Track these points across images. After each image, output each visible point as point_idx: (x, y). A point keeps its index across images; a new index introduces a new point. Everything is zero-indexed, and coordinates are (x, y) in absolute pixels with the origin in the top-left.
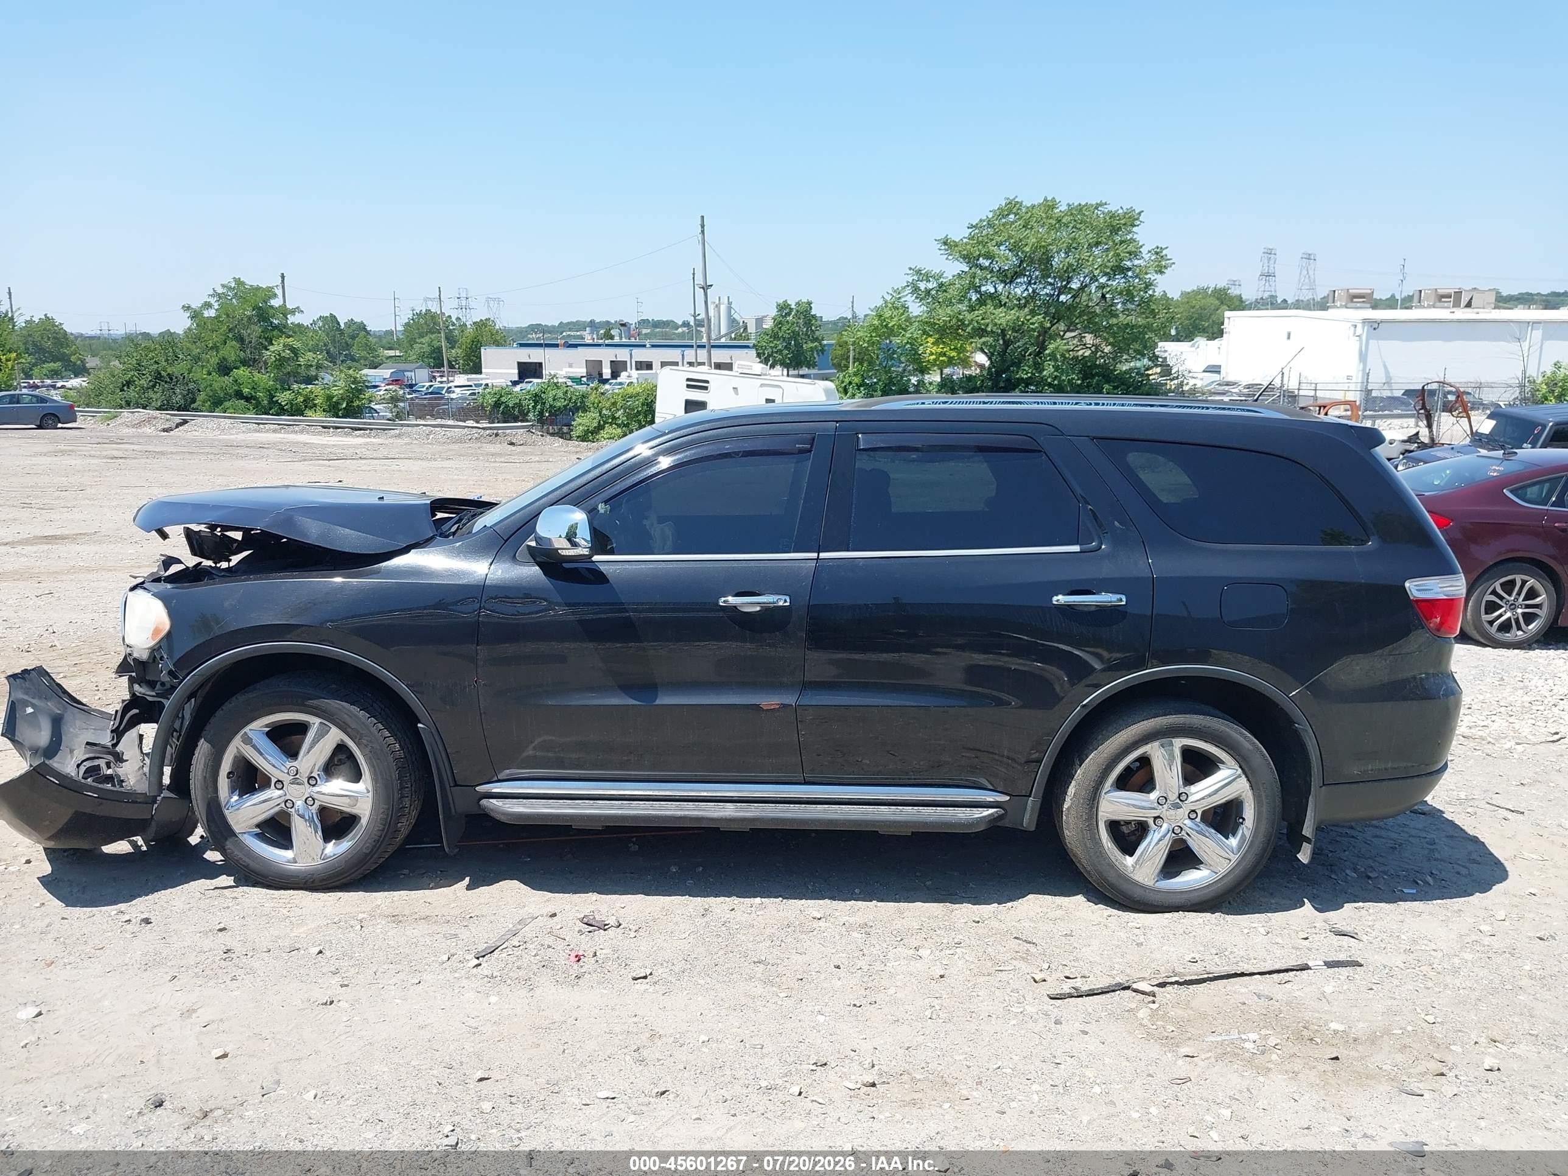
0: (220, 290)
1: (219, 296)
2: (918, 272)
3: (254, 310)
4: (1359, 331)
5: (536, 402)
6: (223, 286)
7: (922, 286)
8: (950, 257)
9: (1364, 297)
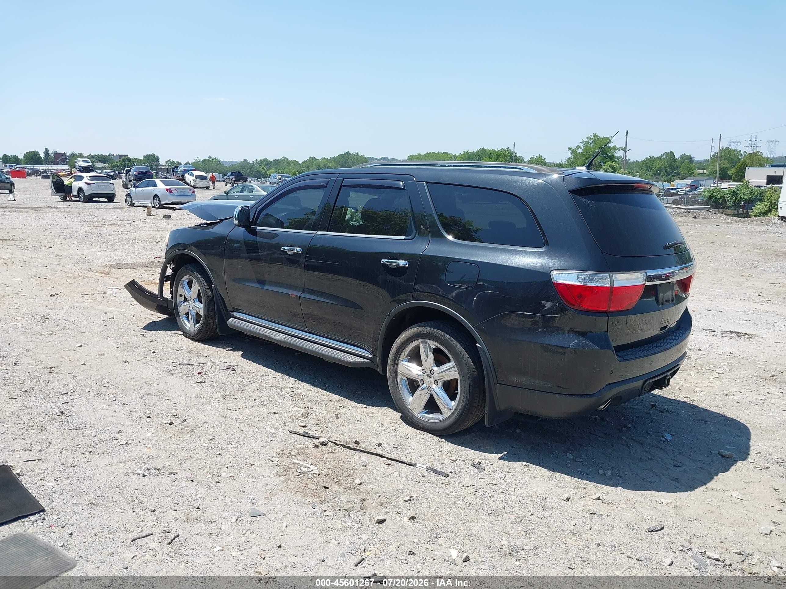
0: (586, 140)
1: (585, 143)
3: (599, 149)
5: (733, 196)
6: (588, 138)
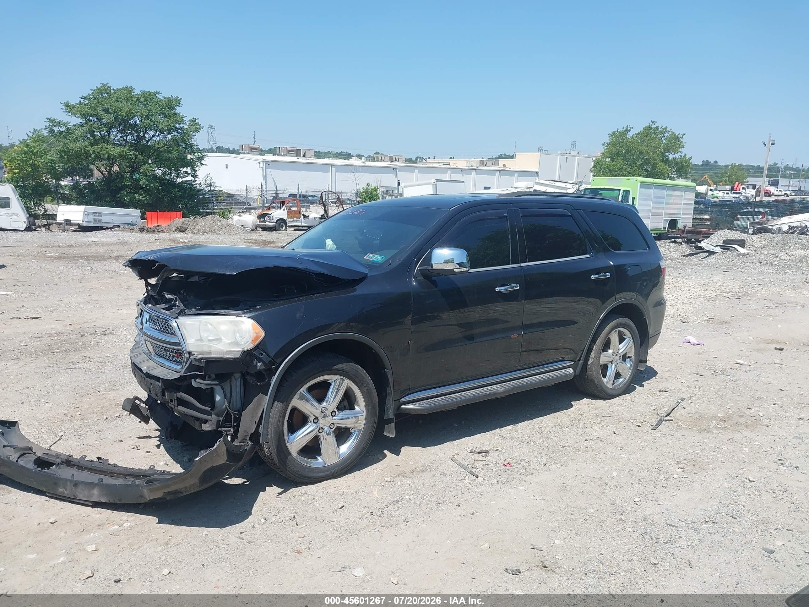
2: (53, 121)
4: (262, 165)
7: (56, 129)
8: (70, 114)
9: (256, 149)
